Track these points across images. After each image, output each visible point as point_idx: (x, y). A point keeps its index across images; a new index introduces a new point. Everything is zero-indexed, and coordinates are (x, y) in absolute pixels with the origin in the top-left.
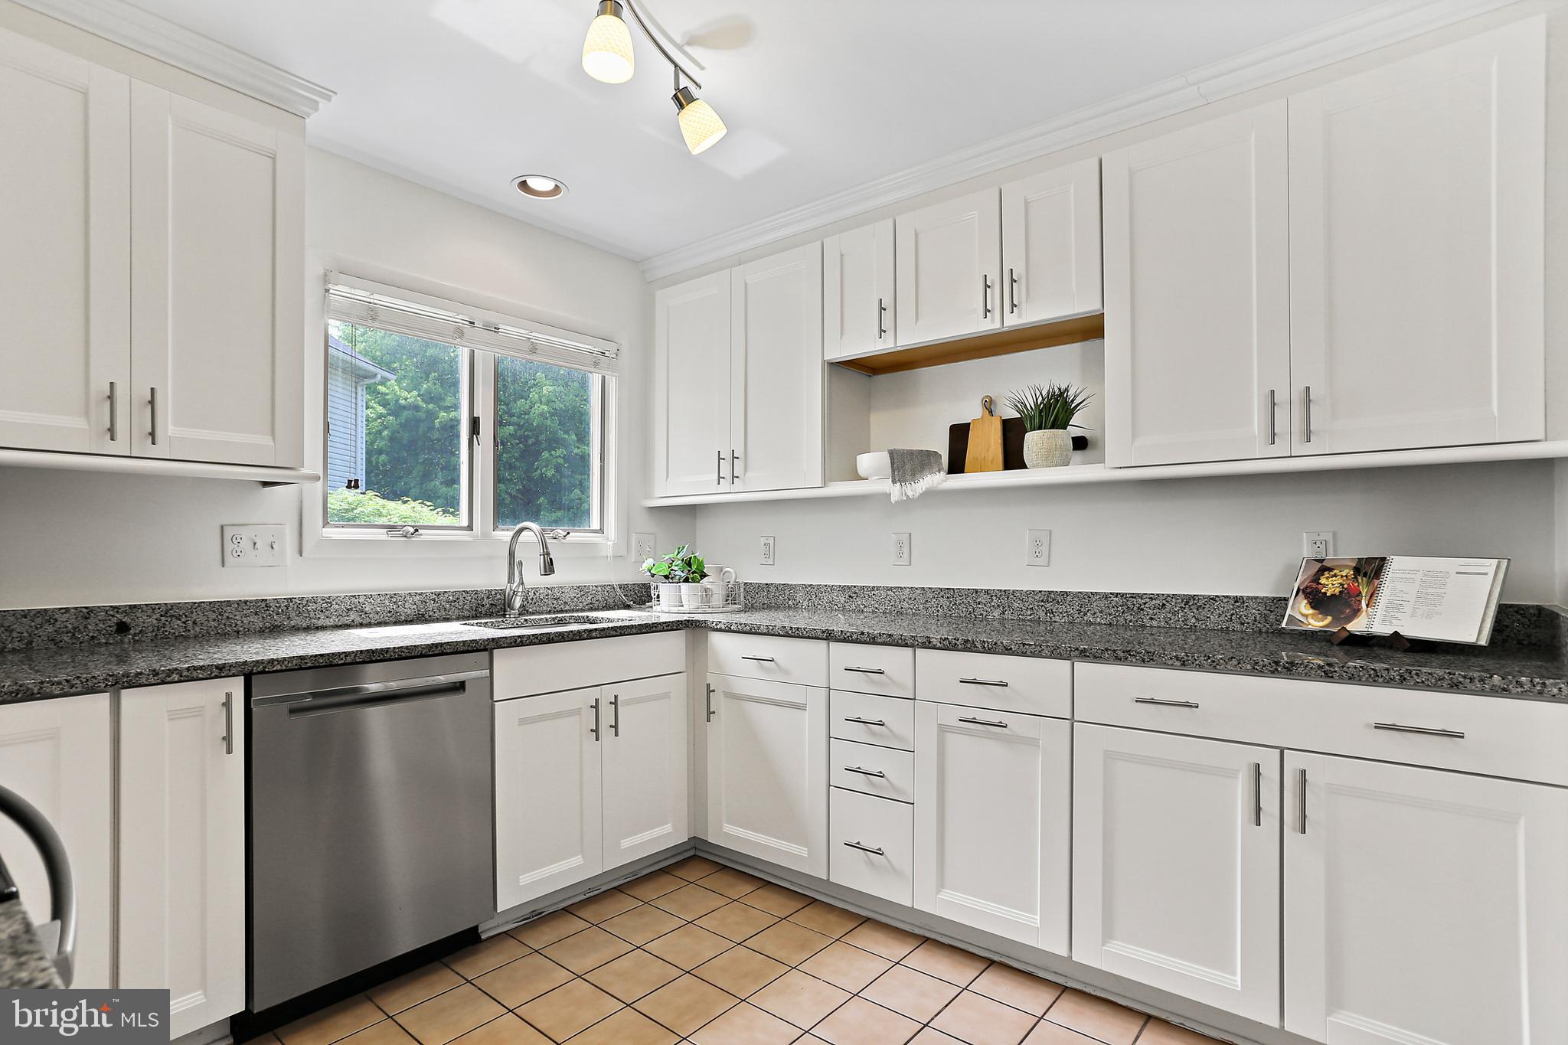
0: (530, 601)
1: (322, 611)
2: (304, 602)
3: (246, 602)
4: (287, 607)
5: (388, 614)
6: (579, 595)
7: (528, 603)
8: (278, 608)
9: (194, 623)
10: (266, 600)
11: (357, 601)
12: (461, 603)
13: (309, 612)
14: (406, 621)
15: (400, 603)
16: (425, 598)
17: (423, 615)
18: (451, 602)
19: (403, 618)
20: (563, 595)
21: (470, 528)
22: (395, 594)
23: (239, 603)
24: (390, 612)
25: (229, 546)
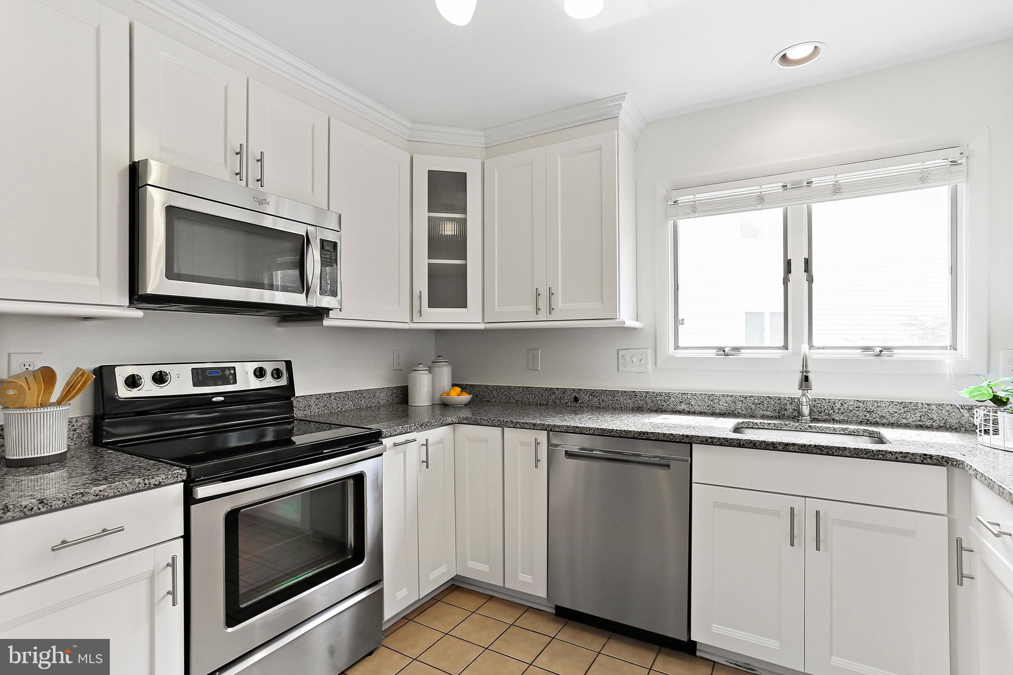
0: (837, 411)
1: (665, 401)
2: (655, 395)
3: (625, 392)
4: (646, 396)
5: (707, 408)
6: (902, 411)
7: (834, 412)
8: (641, 397)
9: (603, 401)
10: (635, 392)
11: (685, 397)
12: (765, 406)
13: (657, 401)
14: (720, 414)
15: (715, 401)
16: (735, 399)
17: (733, 411)
18: (757, 404)
19: (718, 411)
20: (880, 409)
21: (786, 347)
22: (712, 395)
23: (622, 392)
24: (708, 406)
25: (621, 361)
